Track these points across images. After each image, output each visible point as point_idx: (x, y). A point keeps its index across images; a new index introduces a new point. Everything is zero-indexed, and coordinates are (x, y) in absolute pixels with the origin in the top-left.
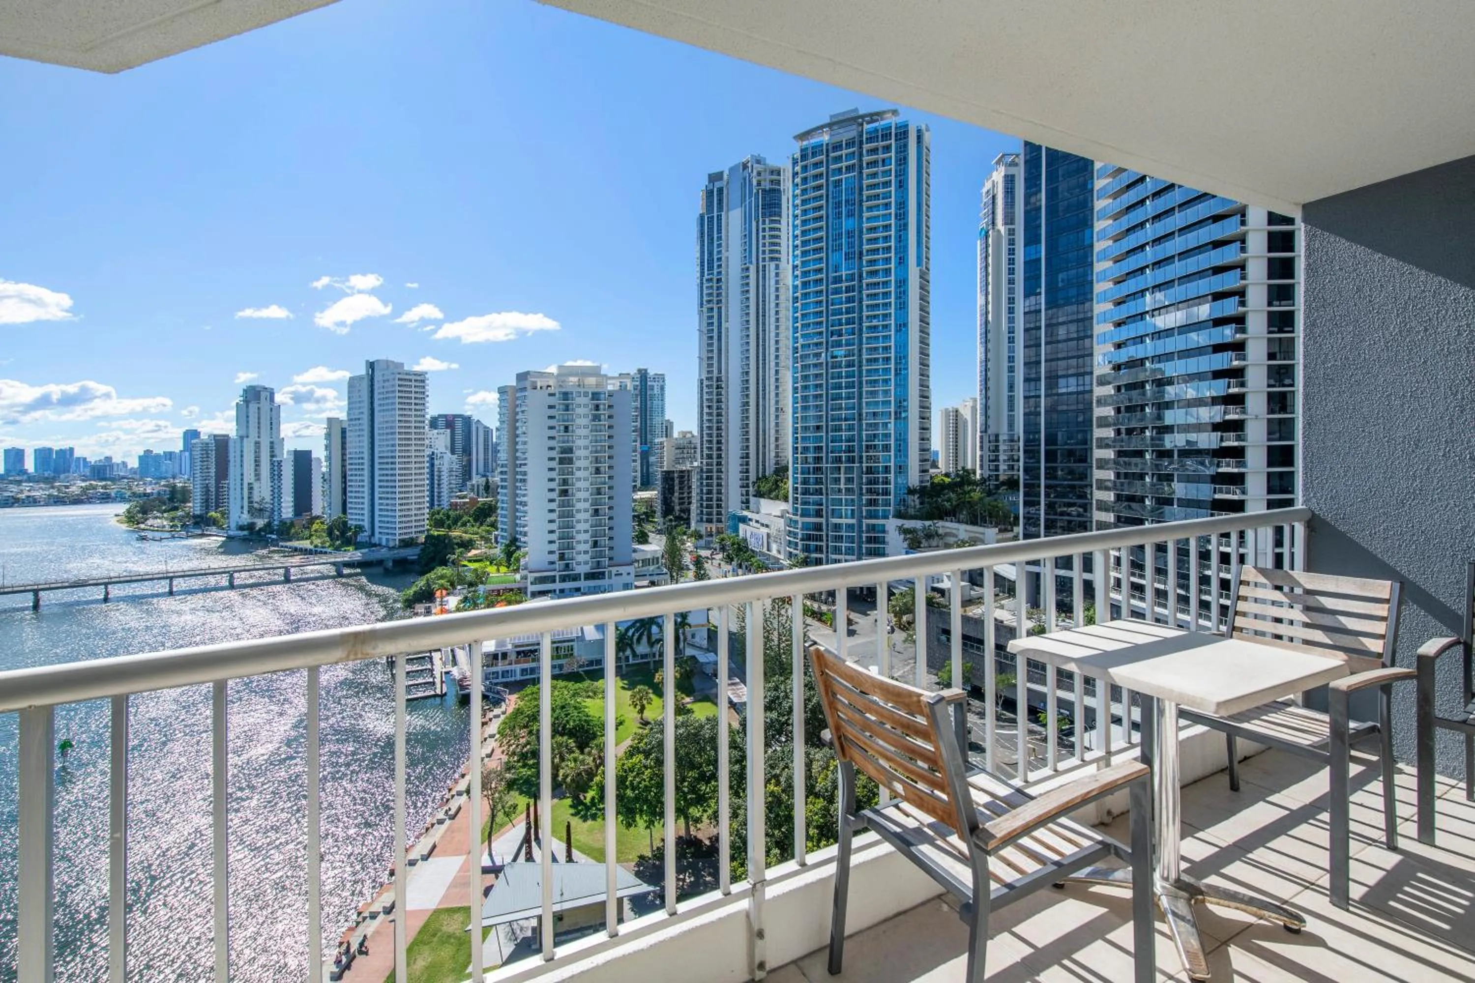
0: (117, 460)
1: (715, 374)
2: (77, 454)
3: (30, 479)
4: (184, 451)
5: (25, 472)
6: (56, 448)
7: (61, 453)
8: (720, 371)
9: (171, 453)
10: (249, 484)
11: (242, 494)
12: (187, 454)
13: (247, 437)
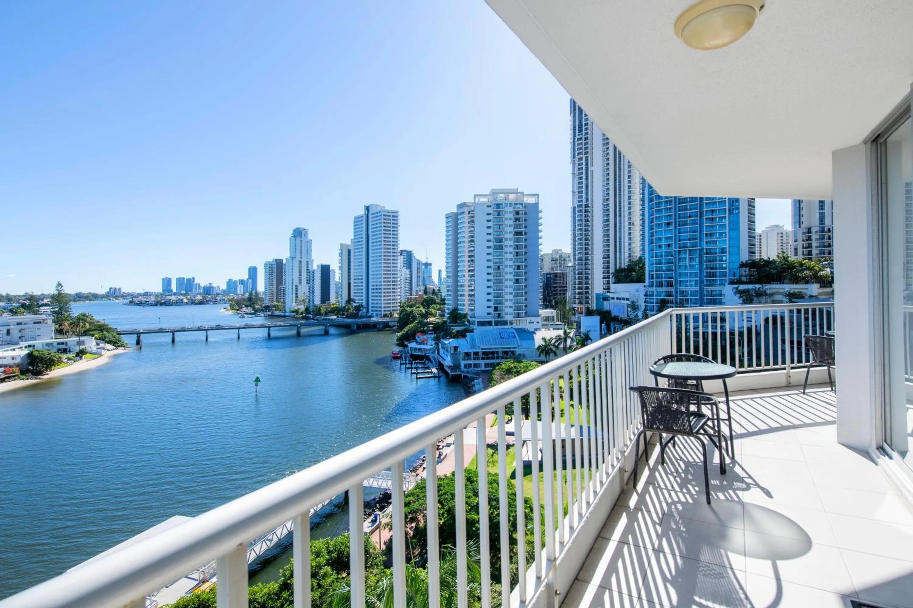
0: (214, 285)
1: (584, 202)
2: (196, 282)
3: (175, 294)
4: (249, 278)
5: (170, 291)
6: (186, 278)
7: (189, 280)
8: (587, 200)
9: (242, 280)
10: (296, 286)
11: (293, 291)
12: (250, 281)
13: (295, 258)
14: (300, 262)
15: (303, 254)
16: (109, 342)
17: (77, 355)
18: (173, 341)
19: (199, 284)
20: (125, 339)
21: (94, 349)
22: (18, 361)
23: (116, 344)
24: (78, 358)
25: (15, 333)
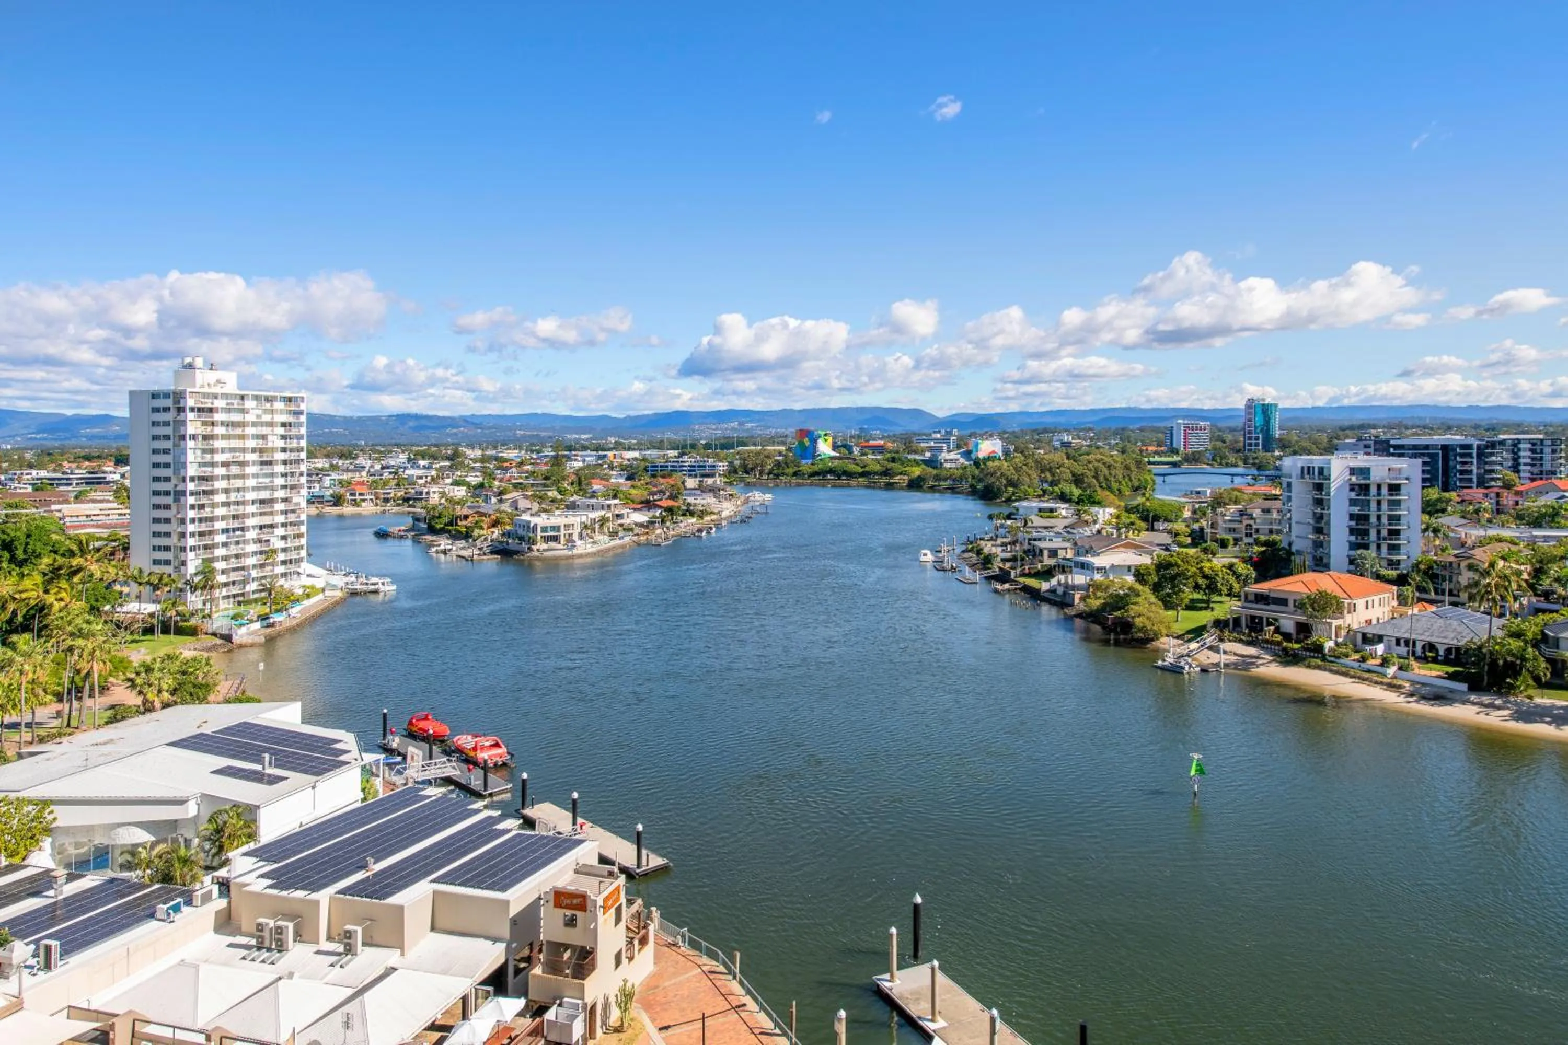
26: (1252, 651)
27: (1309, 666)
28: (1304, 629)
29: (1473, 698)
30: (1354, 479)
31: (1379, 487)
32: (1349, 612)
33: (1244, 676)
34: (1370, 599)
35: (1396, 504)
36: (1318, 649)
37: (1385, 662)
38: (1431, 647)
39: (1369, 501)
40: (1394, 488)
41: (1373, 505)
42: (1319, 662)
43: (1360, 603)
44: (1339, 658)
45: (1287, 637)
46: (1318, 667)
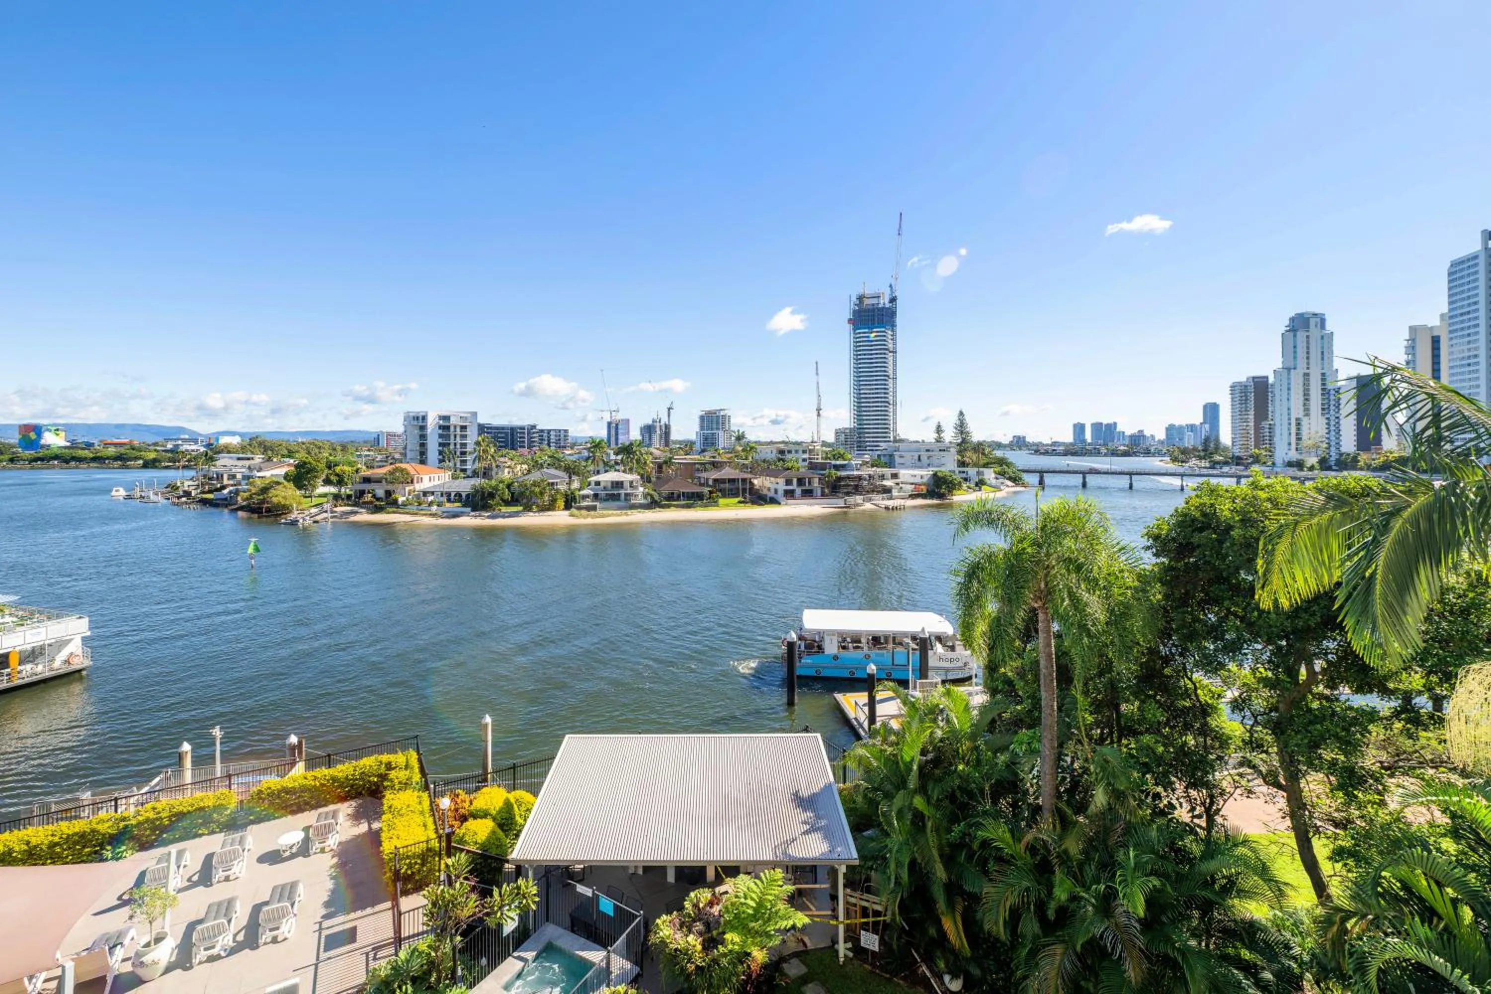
0: (1147, 433)
3: (1089, 444)
4: (1204, 422)
5: (1084, 439)
6: (1105, 422)
7: (1108, 426)
9: (1192, 425)
10: (1297, 419)
11: (1289, 429)
12: (1207, 426)
13: (1295, 368)
14: (1306, 375)
15: (1312, 361)
16: (1010, 479)
17: (977, 485)
18: (1084, 485)
19: (1124, 433)
20: (1026, 478)
21: (994, 482)
22: (925, 480)
23: (1015, 480)
24: (977, 488)
25: (924, 458)
26: (355, 509)
27: (388, 513)
28: (388, 493)
29: (473, 513)
30: (441, 422)
31: (455, 427)
32: (418, 482)
33: (346, 522)
34: (432, 476)
35: (464, 437)
36: (395, 503)
37: (430, 504)
38: (458, 495)
39: (449, 436)
40: (464, 428)
41: (452, 437)
42: (395, 510)
43: (426, 478)
44: (406, 505)
45: (378, 499)
46: (394, 512)
